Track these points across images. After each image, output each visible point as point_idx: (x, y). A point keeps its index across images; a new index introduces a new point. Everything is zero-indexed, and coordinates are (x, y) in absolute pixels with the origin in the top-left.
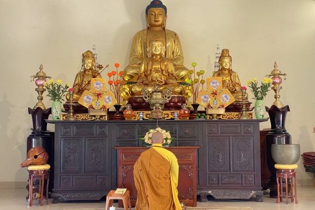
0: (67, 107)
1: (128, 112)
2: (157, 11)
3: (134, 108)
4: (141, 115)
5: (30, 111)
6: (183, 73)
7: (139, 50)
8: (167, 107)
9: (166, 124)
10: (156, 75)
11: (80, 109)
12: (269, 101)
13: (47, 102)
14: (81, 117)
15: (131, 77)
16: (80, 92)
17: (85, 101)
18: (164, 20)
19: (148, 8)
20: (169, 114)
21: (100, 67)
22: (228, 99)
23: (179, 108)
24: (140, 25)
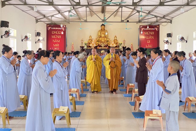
0: (87, 47)
1: (98, 47)
2: (103, 26)
3: (99, 47)
4: (100, 48)
5: (80, 47)
6: (108, 39)
7: (99, 34)
8: (105, 47)
9: (104, 49)
10: (103, 41)
11: (90, 47)
12: (122, 45)
13: (84, 45)
14: (90, 48)
15: (98, 40)
16: (89, 43)
17: (91, 45)
18: (105, 28)
19: (101, 25)
20: (105, 48)
21: (93, 39)
22: (115, 45)
23: (107, 47)
24: (100, 28)
